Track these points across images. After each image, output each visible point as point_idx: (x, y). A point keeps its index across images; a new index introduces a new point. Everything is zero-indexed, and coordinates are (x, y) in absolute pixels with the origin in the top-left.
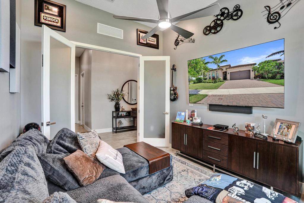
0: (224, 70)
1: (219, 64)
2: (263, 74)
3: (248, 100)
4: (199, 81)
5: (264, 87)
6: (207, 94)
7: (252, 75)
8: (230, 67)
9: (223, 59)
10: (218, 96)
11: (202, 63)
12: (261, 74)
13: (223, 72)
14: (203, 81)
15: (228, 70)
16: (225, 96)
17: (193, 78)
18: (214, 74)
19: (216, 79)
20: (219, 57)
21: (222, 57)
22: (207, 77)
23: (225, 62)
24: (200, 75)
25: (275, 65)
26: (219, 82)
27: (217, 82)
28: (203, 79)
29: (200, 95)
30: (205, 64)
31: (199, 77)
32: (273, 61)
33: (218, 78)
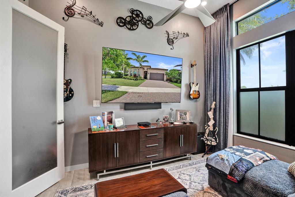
0: (146, 70)
1: (141, 63)
2: (171, 78)
3: (161, 97)
4: (119, 76)
5: (171, 88)
6: (127, 91)
7: (165, 78)
8: (150, 68)
9: (145, 59)
10: (138, 93)
11: (123, 56)
12: (170, 78)
13: (144, 72)
14: (124, 77)
15: (149, 70)
16: (144, 94)
17: (111, 71)
18: (136, 72)
19: (138, 77)
20: (141, 56)
21: (144, 57)
22: (128, 73)
23: (147, 62)
24: (120, 70)
25: (178, 73)
26: (140, 80)
27: (138, 80)
28: (123, 75)
29: (119, 92)
30: (128, 59)
31: (119, 71)
32: (178, 70)
33: (139, 76)
